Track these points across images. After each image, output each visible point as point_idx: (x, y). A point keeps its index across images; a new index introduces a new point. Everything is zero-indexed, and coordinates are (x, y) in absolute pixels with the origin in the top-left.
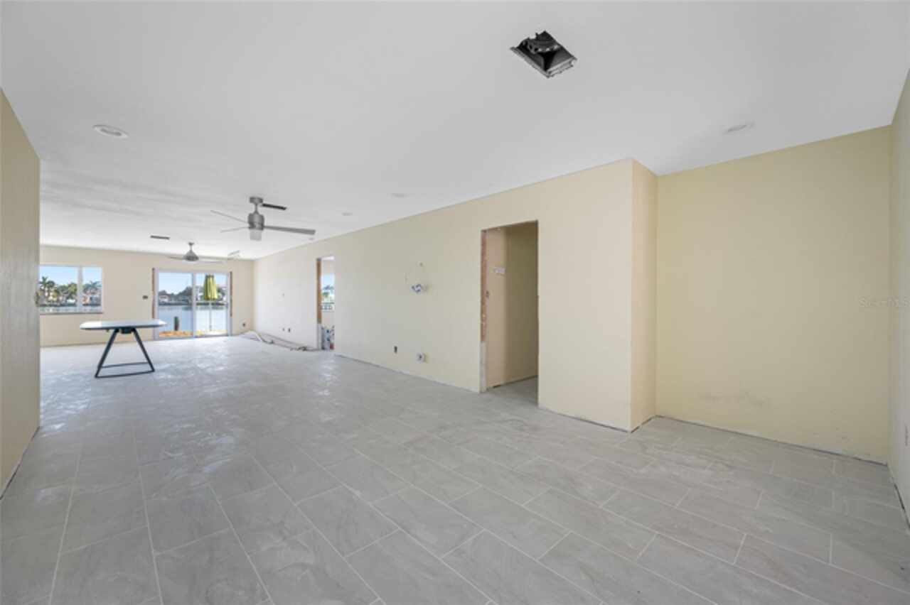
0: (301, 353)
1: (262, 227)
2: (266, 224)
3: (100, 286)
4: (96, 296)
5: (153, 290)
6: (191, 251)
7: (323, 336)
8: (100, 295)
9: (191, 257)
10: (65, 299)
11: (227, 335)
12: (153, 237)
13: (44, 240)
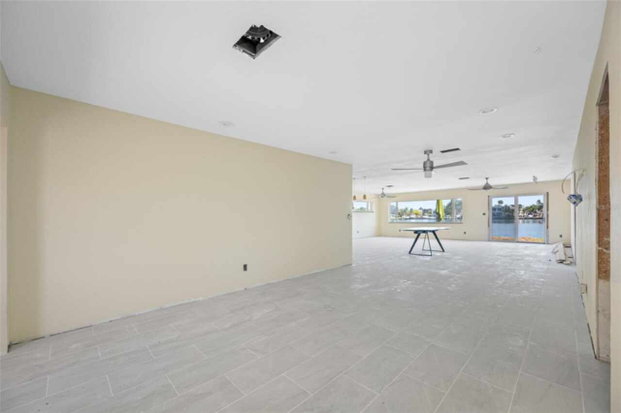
1: (432, 168)
5: (489, 209)
6: (487, 183)
9: (487, 187)
12: (460, 179)
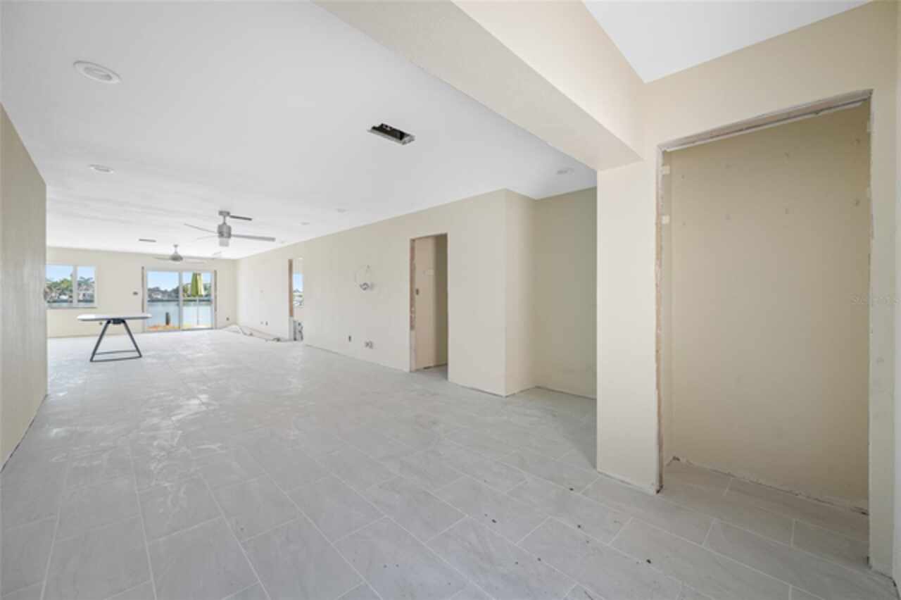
0: (275, 343)
1: (229, 235)
2: (233, 233)
3: (93, 282)
4: (90, 292)
5: (143, 286)
6: (176, 252)
7: (295, 329)
8: (93, 291)
9: (177, 258)
10: (58, 295)
11: (212, 329)
12: (141, 240)
13: (50, 242)
